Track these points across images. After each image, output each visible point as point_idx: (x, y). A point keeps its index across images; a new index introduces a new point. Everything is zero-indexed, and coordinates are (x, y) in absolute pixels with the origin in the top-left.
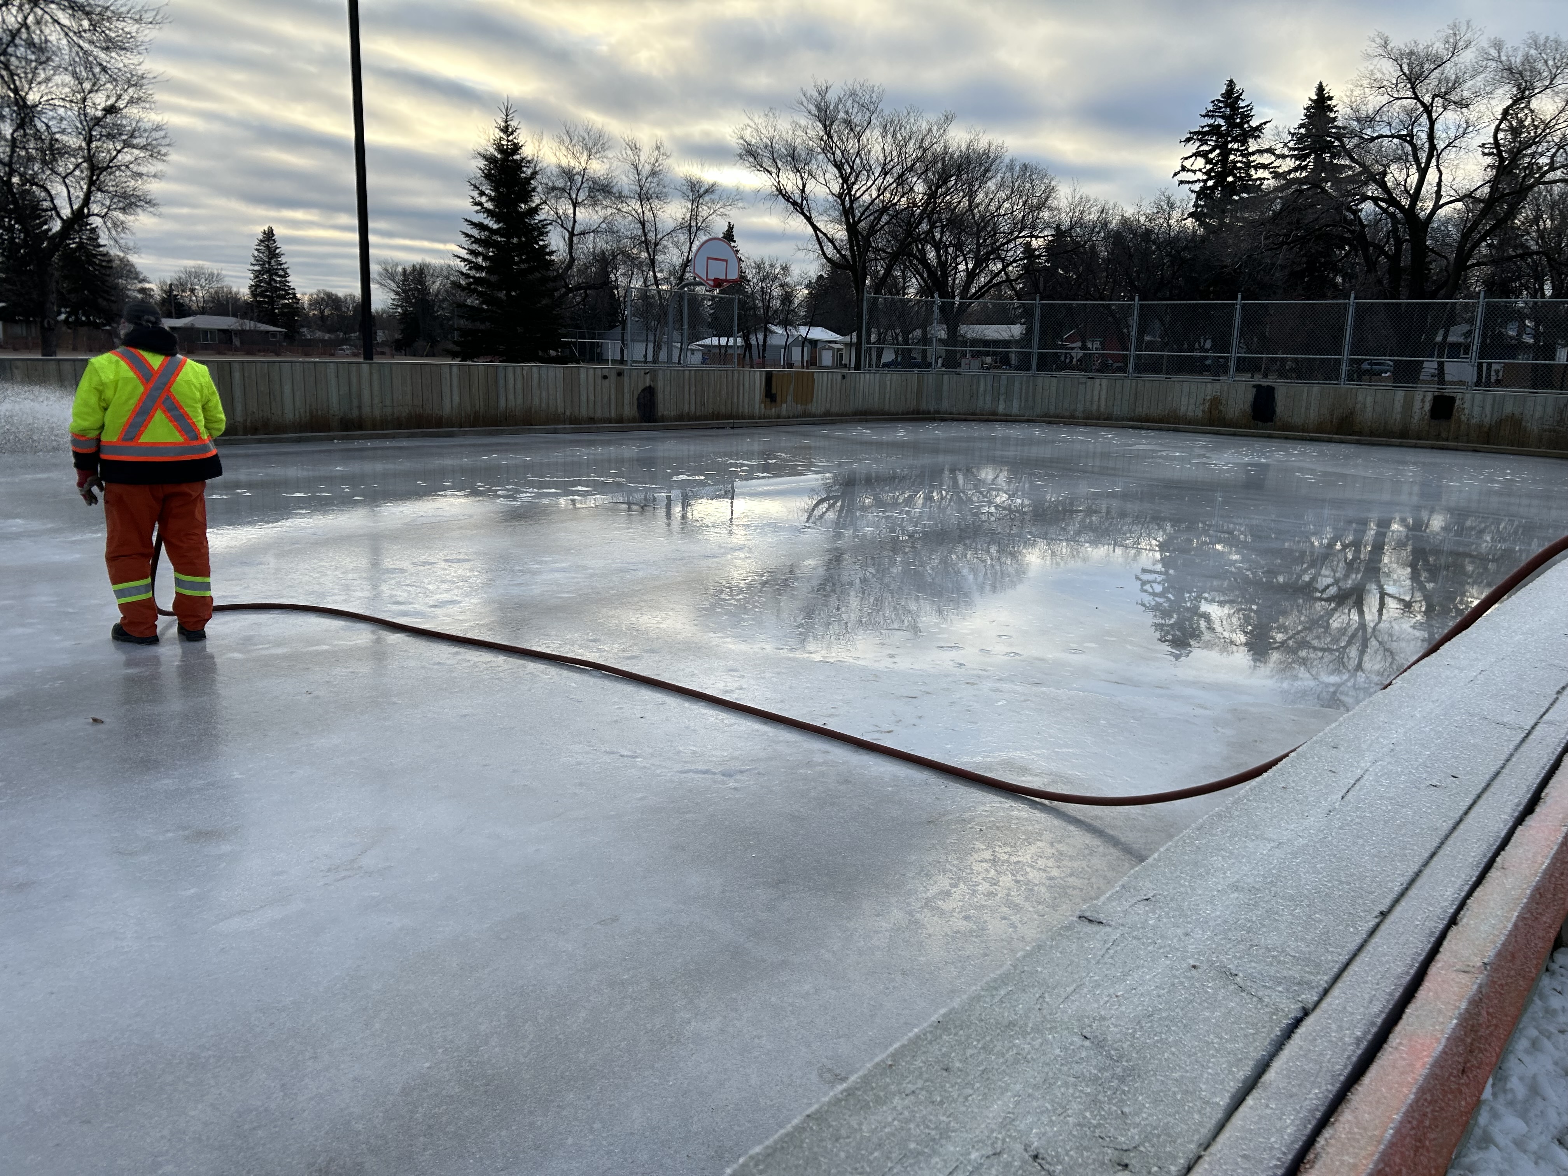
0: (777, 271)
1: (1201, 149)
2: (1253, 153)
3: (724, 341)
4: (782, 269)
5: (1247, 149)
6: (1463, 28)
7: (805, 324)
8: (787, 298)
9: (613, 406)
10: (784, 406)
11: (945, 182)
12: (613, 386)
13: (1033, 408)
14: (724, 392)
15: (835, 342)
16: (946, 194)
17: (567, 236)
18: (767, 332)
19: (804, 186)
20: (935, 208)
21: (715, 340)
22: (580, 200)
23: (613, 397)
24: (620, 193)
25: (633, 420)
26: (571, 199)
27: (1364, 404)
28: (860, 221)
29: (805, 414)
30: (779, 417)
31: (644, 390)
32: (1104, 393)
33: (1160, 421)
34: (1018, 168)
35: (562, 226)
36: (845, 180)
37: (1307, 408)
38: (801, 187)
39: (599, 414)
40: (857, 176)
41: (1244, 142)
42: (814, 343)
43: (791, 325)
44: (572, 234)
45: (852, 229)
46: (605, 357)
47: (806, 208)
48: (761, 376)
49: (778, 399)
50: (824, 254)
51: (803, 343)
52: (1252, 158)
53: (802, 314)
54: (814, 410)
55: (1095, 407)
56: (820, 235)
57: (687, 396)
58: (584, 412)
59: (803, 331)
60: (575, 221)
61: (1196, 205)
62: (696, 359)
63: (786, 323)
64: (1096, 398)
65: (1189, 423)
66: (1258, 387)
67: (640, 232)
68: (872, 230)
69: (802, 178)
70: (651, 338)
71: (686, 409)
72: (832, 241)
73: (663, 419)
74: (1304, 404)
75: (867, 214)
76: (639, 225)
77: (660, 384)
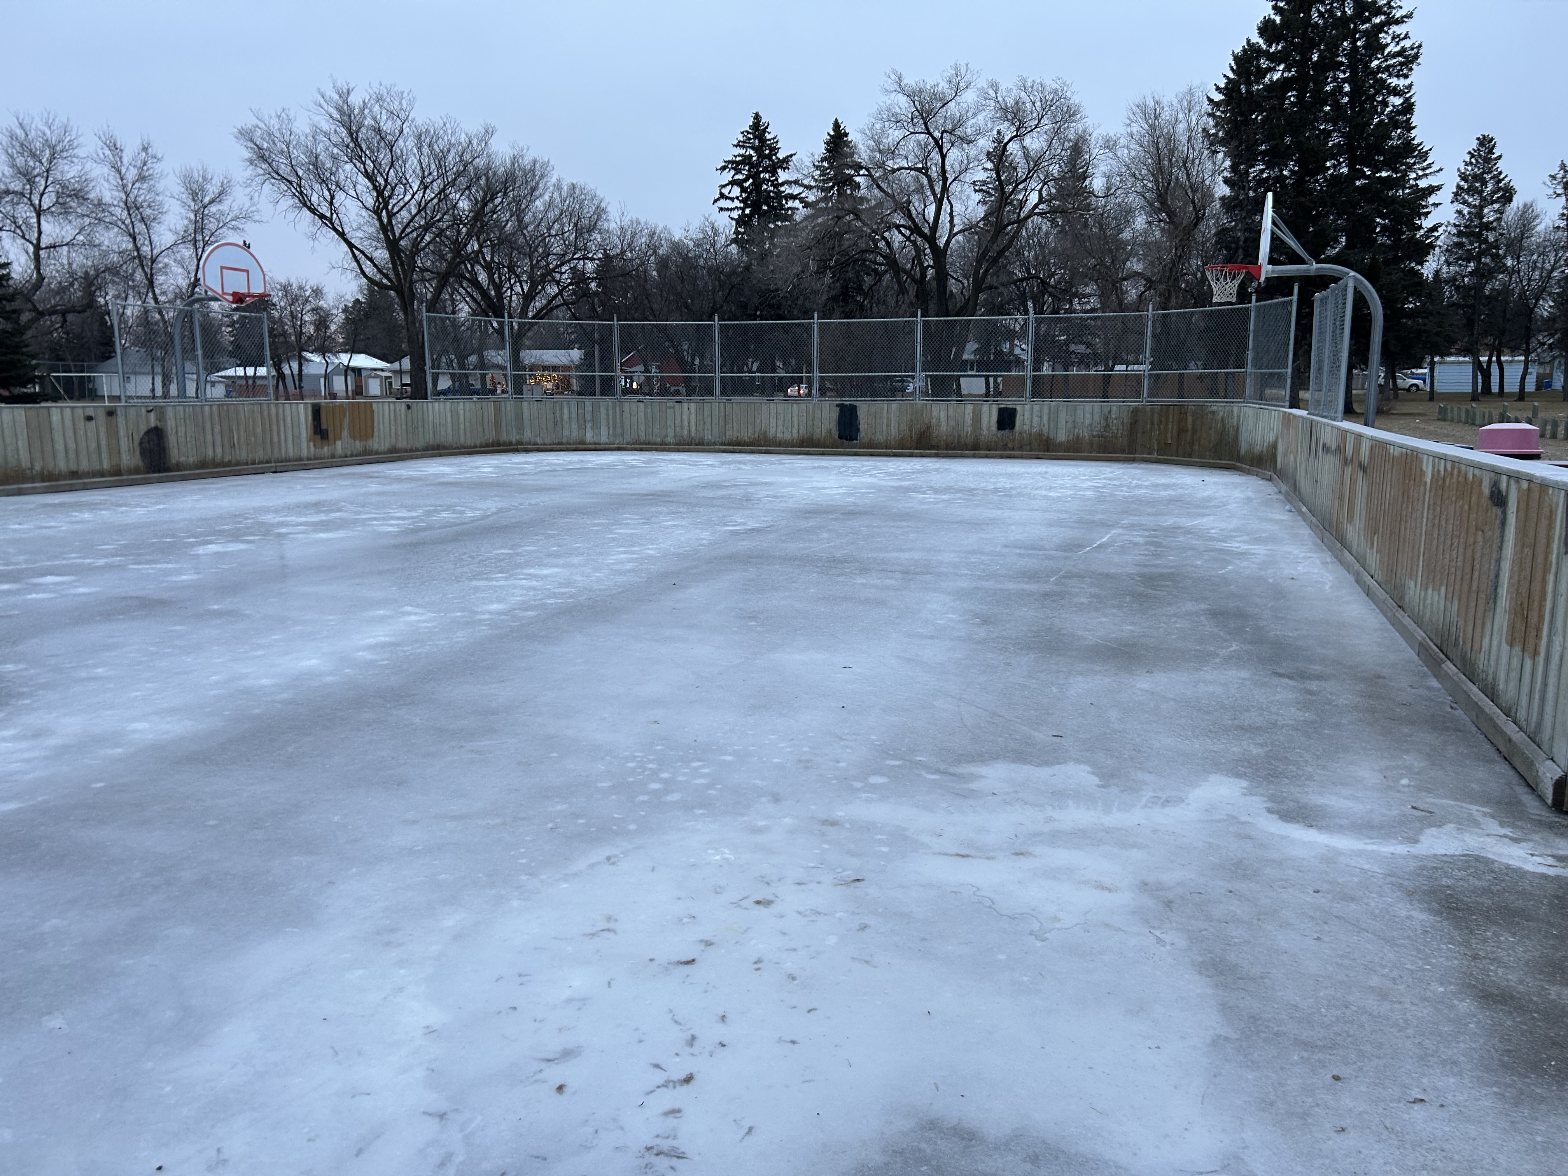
0: (307, 294)
1: (736, 177)
2: (782, 184)
3: (250, 371)
4: (313, 291)
5: (777, 179)
6: (963, 70)
7: (346, 352)
8: (322, 323)
9: (105, 455)
10: (339, 443)
11: (492, 199)
12: (102, 430)
13: (622, 434)
14: (259, 430)
15: (382, 370)
16: (494, 212)
17: (31, 249)
18: (301, 360)
19: (332, 198)
20: (482, 227)
21: (240, 371)
22: (45, 207)
23: (104, 443)
24: (100, 200)
25: (137, 471)
26: (32, 205)
27: (939, 419)
28: (401, 238)
29: (366, 452)
30: (333, 457)
31: (149, 432)
32: (693, 416)
33: (752, 444)
34: (565, 188)
35: (23, 237)
36: (380, 193)
37: (888, 425)
38: (328, 198)
39: (84, 466)
40: (393, 189)
41: (774, 173)
42: (358, 371)
43: (331, 352)
44: (37, 248)
45: (392, 245)
46: (100, 394)
47: (337, 223)
48: (306, 409)
49: (331, 435)
50: (363, 272)
51: (346, 371)
52: (783, 189)
53: (341, 340)
54: (376, 446)
55: (686, 432)
56: (357, 253)
57: (209, 437)
58: (62, 465)
59: (344, 358)
60: (40, 233)
61: (737, 233)
62: (219, 391)
63: (323, 350)
64: (686, 423)
65: (780, 445)
66: (841, 407)
67: (130, 246)
68: (416, 246)
69: (329, 190)
70: (158, 369)
71: (210, 453)
72: (371, 260)
73: (178, 467)
74: (885, 421)
75: (408, 230)
76: (127, 238)
77: (170, 424)
